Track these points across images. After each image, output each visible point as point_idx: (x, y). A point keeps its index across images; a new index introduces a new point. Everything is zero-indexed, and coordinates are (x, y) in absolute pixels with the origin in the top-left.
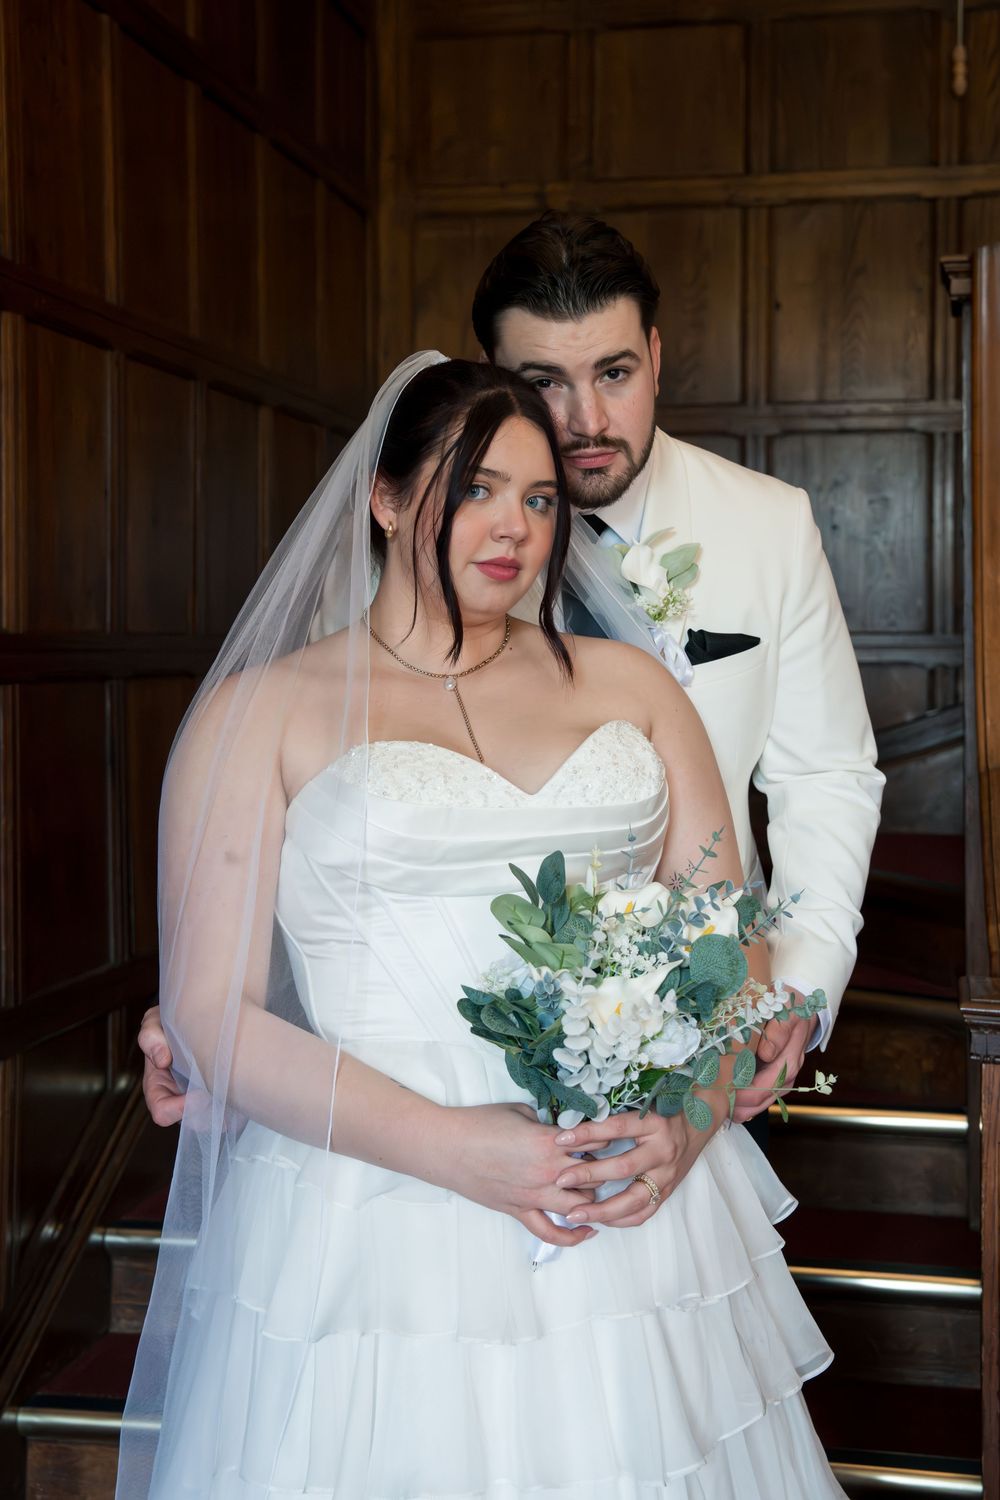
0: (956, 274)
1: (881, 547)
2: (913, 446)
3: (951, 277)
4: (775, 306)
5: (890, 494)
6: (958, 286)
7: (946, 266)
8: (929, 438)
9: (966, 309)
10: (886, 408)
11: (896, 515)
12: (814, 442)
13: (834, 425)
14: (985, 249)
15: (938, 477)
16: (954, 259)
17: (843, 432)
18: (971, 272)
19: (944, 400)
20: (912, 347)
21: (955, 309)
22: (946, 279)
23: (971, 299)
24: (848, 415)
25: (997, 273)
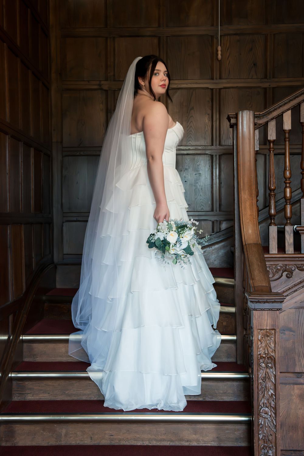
0: (232, 118)
1: (199, 187)
2: (207, 158)
5: (201, 172)
6: (233, 121)
7: (230, 116)
8: (212, 156)
9: (235, 127)
10: (200, 148)
11: (203, 178)
13: (185, 152)
14: (241, 112)
15: (214, 167)
16: (232, 113)
17: (188, 154)
18: (236, 117)
19: (216, 146)
20: (207, 131)
21: (232, 126)
22: (229, 119)
23: (236, 124)
24: (189, 150)
25: (244, 118)
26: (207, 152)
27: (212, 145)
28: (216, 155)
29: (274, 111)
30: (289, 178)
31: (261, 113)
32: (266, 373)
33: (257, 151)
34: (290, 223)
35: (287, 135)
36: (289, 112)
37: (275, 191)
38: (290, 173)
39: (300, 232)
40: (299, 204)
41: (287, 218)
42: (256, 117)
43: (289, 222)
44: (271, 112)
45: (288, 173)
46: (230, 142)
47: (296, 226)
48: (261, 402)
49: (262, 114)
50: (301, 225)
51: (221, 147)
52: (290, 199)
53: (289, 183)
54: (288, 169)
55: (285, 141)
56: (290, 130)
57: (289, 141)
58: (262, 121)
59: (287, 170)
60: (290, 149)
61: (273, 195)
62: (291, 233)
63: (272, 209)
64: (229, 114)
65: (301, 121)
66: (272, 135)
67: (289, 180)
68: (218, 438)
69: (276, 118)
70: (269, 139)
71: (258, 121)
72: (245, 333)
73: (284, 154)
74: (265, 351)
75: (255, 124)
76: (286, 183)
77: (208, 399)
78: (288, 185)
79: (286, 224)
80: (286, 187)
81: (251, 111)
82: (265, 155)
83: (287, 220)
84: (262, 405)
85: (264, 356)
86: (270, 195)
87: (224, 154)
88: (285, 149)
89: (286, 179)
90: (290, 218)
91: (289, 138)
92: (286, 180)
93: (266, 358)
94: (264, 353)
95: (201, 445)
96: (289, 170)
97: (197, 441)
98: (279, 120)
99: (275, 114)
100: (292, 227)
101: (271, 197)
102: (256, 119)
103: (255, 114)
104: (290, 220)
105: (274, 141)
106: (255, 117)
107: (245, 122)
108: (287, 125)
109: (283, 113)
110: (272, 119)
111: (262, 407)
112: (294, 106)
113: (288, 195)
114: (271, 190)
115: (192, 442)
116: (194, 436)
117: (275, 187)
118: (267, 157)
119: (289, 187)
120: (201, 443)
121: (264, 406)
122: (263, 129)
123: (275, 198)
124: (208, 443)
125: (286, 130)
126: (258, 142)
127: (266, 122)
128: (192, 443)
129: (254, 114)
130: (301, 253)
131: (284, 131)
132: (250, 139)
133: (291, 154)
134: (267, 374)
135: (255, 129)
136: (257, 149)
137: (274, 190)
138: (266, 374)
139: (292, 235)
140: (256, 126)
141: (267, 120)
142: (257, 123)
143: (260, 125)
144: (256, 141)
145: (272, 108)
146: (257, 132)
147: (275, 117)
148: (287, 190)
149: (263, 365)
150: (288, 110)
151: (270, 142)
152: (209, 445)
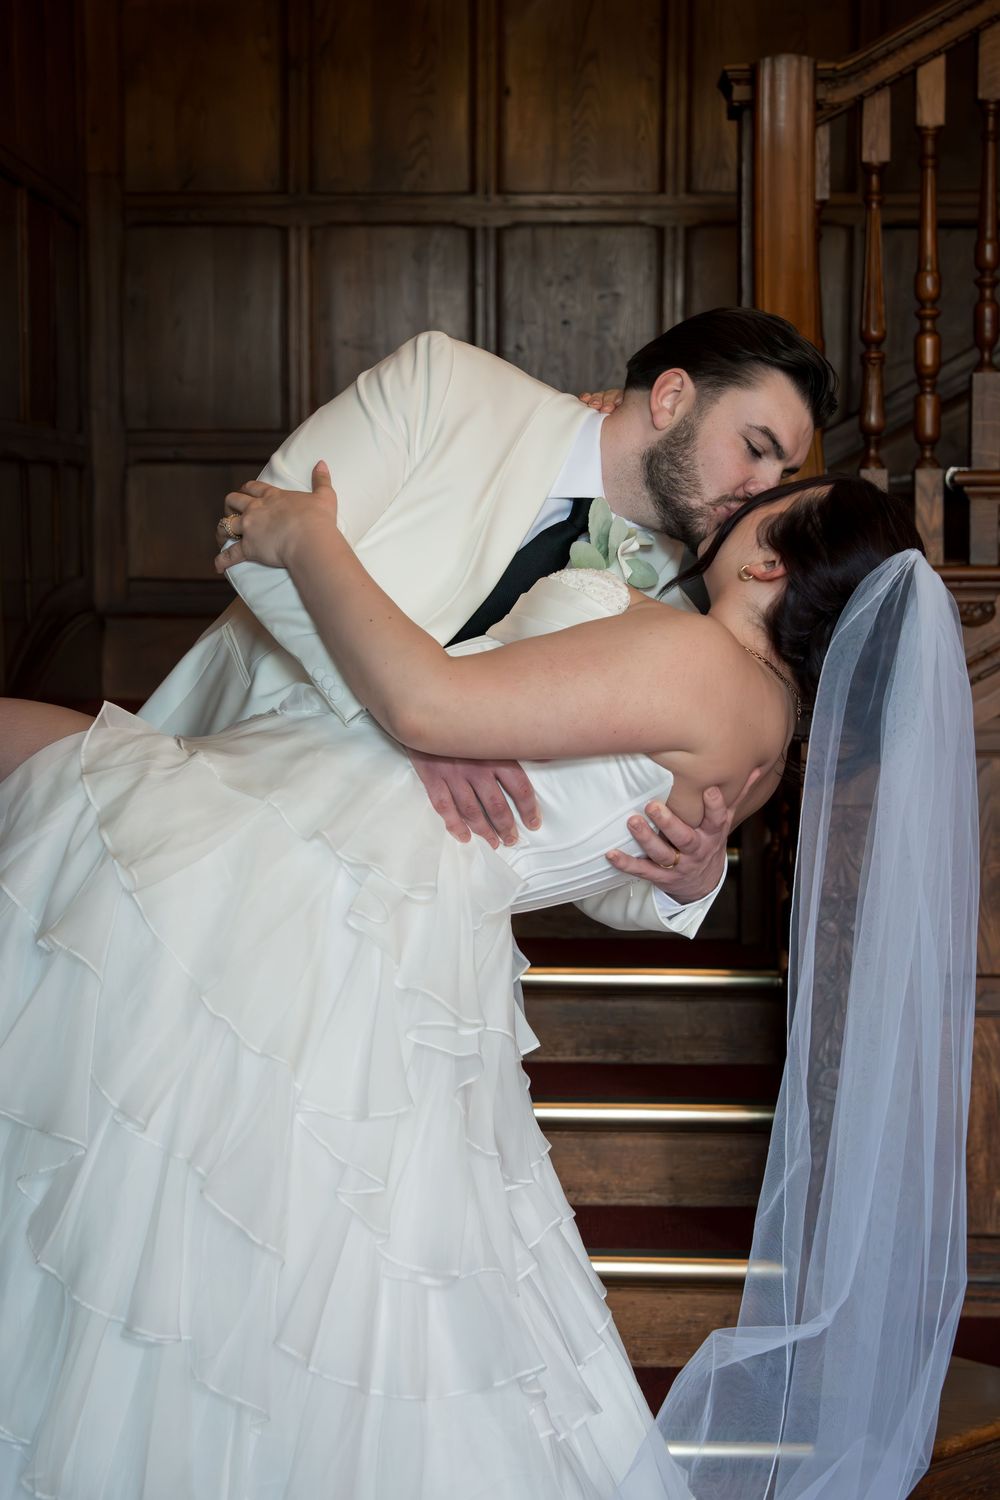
0: (738, 81)
1: (612, 343)
2: (643, 240)
3: (733, 84)
4: (503, 91)
5: (621, 289)
6: (740, 93)
7: (730, 73)
8: (660, 232)
9: (746, 114)
10: (617, 200)
11: (626, 311)
12: (544, 235)
13: (565, 217)
14: (768, 60)
15: (668, 270)
16: (736, 67)
17: (573, 224)
18: (753, 80)
19: (676, 193)
20: (643, 138)
21: (735, 113)
22: (725, 85)
23: (752, 105)
24: (579, 207)
25: (778, 82)
26: (645, 216)
27: (662, 190)
28: (674, 229)
29: (885, 57)
30: (935, 300)
31: (839, 67)
32: (839, 952)
33: (823, 203)
34: (932, 458)
35: (930, 146)
36: (940, 63)
37: (885, 347)
38: (938, 283)
39: (966, 489)
40: (964, 408)
41: (922, 442)
42: (823, 80)
43: (928, 454)
44: (875, 62)
45: (929, 283)
46: (726, 181)
47: (952, 470)
48: (821, 1052)
49: (844, 69)
50: (969, 464)
51: (693, 200)
52: (934, 376)
53: (934, 318)
54: (929, 267)
55: (923, 168)
56: (939, 129)
57: (936, 167)
58: (843, 95)
59: (924, 270)
60: (938, 206)
61: (874, 358)
62: (934, 495)
63: (870, 408)
64: (727, 67)
65: (981, 95)
66: (877, 148)
67: (933, 308)
68: (672, 1179)
69: (891, 85)
70: (866, 157)
71: (830, 95)
72: (768, 839)
73: (918, 226)
74: (838, 879)
75: (817, 105)
76: (921, 318)
77: (637, 1058)
78: (928, 325)
79: (920, 463)
80: (922, 332)
81: (805, 59)
82: (850, 230)
83: (923, 450)
84: (825, 1060)
85: (835, 895)
86: (865, 360)
87: (705, 224)
88: (922, 207)
89: (921, 301)
90: (933, 442)
91: (934, 157)
92: (923, 307)
93: (842, 902)
94: (834, 885)
95: (613, 1202)
96: (932, 272)
97: (603, 1188)
98: (904, 90)
99: (889, 69)
100: (941, 472)
101: (870, 366)
102: (821, 88)
103: (820, 66)
104: (932, 450)
105: (882, 169)
106: (819, 79)
107: (782, 98)
108: (932, 111)
109: (917, 64)
110: (878, 88)
111: (823, 1068)
112: (956, 40)
113: (929, 359)
114: (867, 341)
115: (583, 1194)
116: (591, 1172)
117: (885, 333)
118: (858, 236)
119: (934, 332)
120: (615, 1197)
121: (830, 1062)
122: (847, 124)
123: (881, 370)
124: (638, 1197)
125: (926, 128)
126: (827, 170)
127: (854, 99)
128: (585, 1197)
129: (816, 70)
130: (967, 564)
131: (920, 131)
132: (797, 160)
133: (941, 225)
134: (842, 955)
135: (816, 126)
136: (823, 194)
137: (879, 342)
138: (838, 958)
139: (939, 500)
140: (820, 114)
141: (860, 91)
142: (824, 100)
143: (833, 107)
144: (819, 166)
145: (877, 49)
146: (824, 134)
147: (887, 82)
148: (925, 342)
149: (832, 925)
150: (935, 54)
151: (868, 169)
152: (642, 1202)
